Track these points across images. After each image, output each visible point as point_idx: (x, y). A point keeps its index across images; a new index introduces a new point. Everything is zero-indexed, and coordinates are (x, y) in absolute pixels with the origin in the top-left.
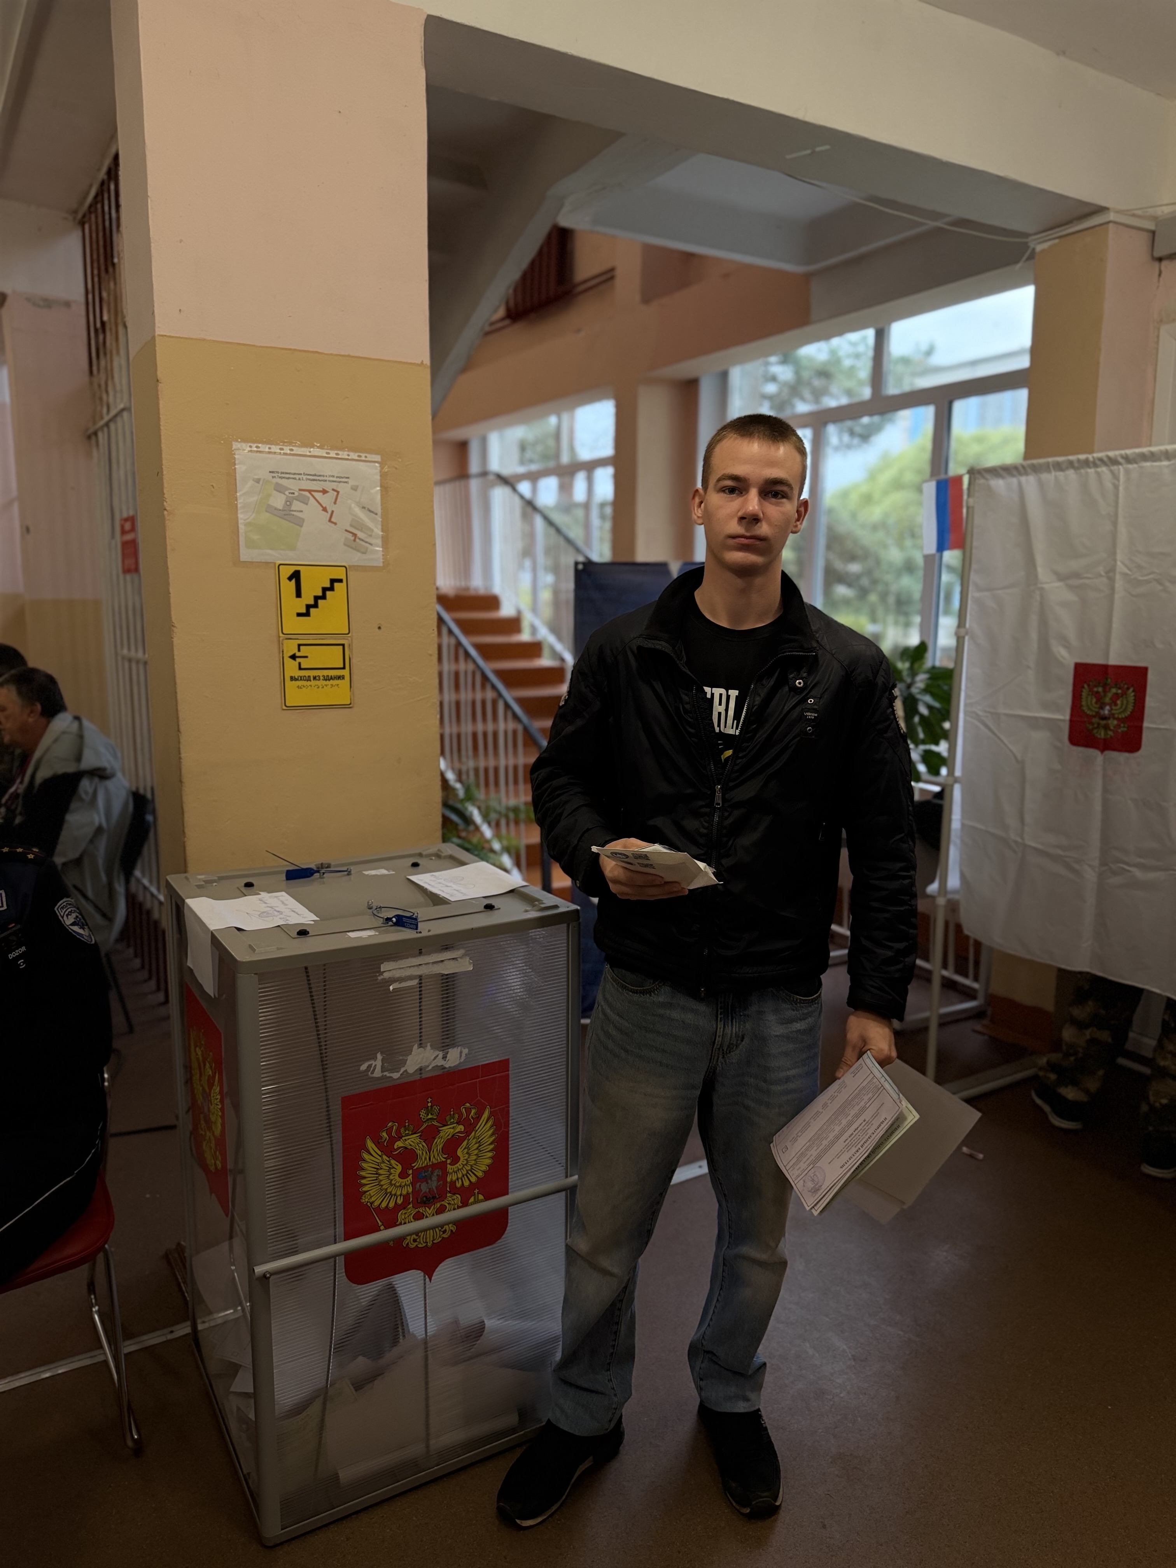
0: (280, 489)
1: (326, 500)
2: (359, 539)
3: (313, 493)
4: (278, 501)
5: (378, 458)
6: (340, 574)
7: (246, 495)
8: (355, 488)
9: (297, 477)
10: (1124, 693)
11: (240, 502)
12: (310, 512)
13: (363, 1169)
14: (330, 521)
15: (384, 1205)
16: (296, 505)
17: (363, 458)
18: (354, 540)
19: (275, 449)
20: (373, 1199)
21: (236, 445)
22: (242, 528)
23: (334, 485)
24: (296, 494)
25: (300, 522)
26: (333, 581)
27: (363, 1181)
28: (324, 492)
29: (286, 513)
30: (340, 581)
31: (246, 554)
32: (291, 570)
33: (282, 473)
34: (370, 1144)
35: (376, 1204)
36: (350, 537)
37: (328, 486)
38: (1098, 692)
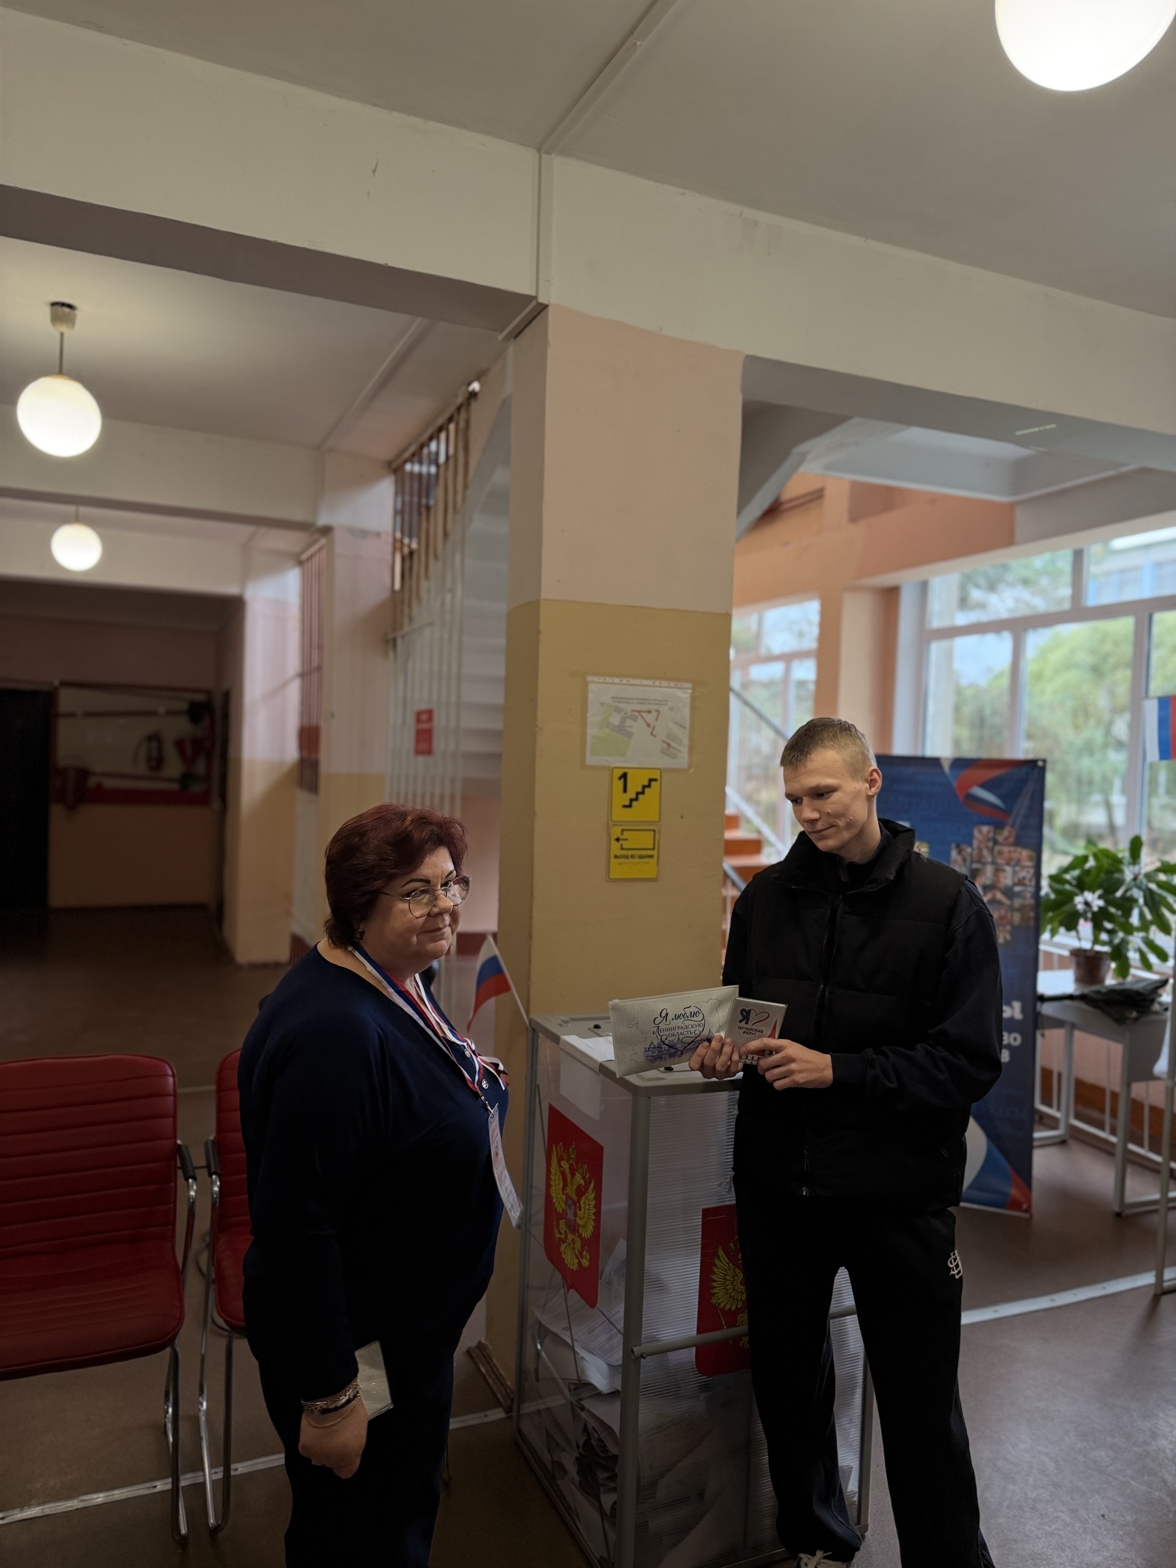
0: (617, 710)
1: (650, 718)
2: (673, 748)
3: (643, 714)
4: (616, 720)
5: (689, 685)
6: (657, 776)
7: (594, 716)
8: (671, 709)
9: (631, 701)
11: (589, 721)
12: (637, 727)
13: (714, 1273)
14: (652, 734)
15: (728, 1307)
16: (629, 722)
17: (679, 686)
18: (668, 749)
19: (617, 680)
20: (720, 1301)
21: (589, 679)
22: (589, 739)
23: (657, 707)
24: (629, 714)
25: (630, 735)
26: (651, 780)
27: (714, 1284)
28: (649, 712)
29: (621, 729)
30: (655, 780)
31: (590, 760)
32: (621, 772)
33: (621, 698)
34: (721, 1252)
35: (722, 1305)
36: (666, 746)
37: (652, 708)
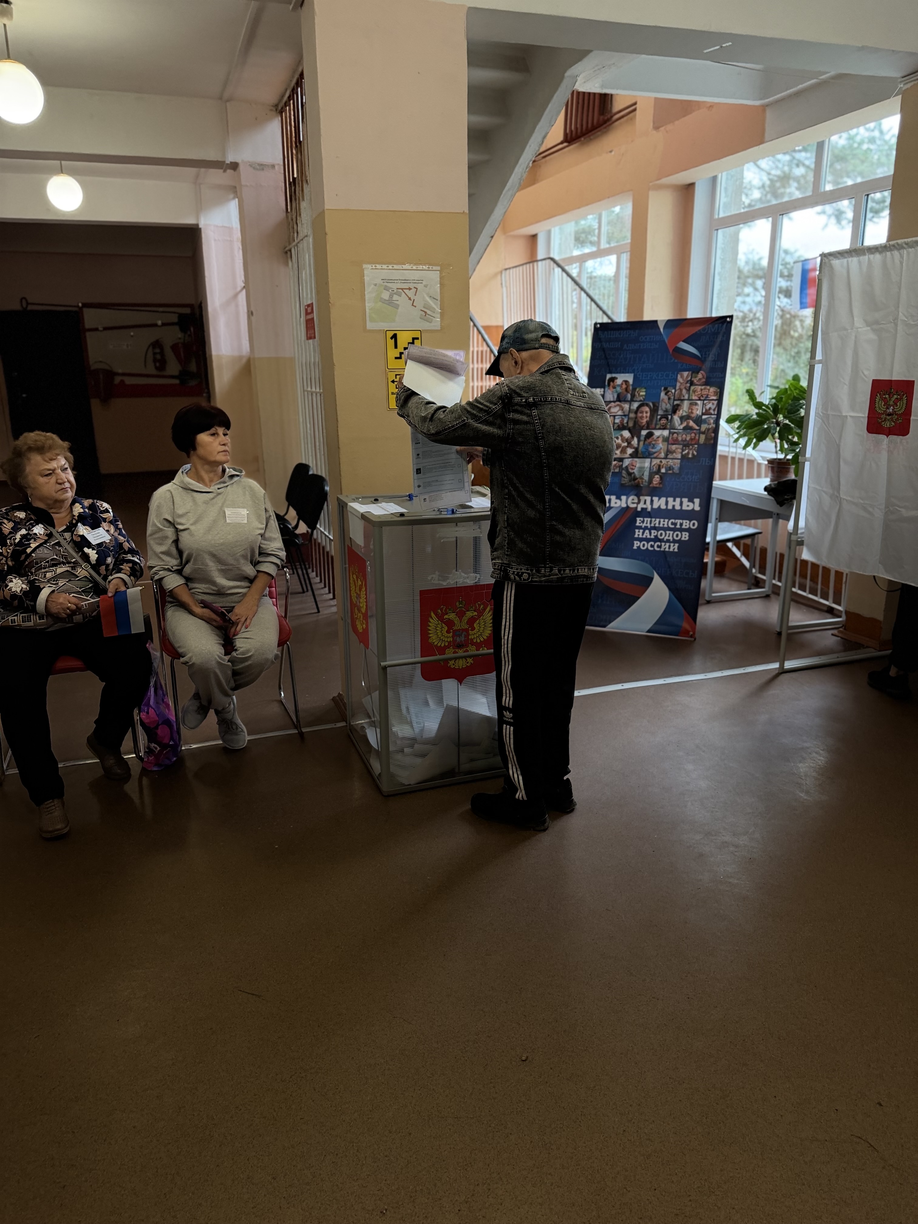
0: (386, 289)
1: (410, 293)
2: (428, 315)
3: (404, 290)
4: (386, 295)
5: (439, 268)
6: (417, 335)
7: (370, 293)
8: (426, 286)
9: (396, 281)
10: (901, 399)
11: (367, 297)
12: (401, 300)
13: (430, 626)
14: (413, 305)
15: (439, 645)
16: (395, 297)
17: (431, 269)
18: (425, 315)
19: (385, 267)
20: (434, 641)
21: (364, 266)
22: (367, 310)
23: (415, 285)
24: (395, 291)
25: (397, 307)
26: (414, 339)
27: (430, 632)
28: (410, 289)
29: (390, 302)
30: (417, 339)
31: (370, 326)
32: (392, 333)
33: (388, 280)
34: (433, 615)
35: (436, 643)
36: (423, 314)
37: (411, 286)
38: (885, 398)
